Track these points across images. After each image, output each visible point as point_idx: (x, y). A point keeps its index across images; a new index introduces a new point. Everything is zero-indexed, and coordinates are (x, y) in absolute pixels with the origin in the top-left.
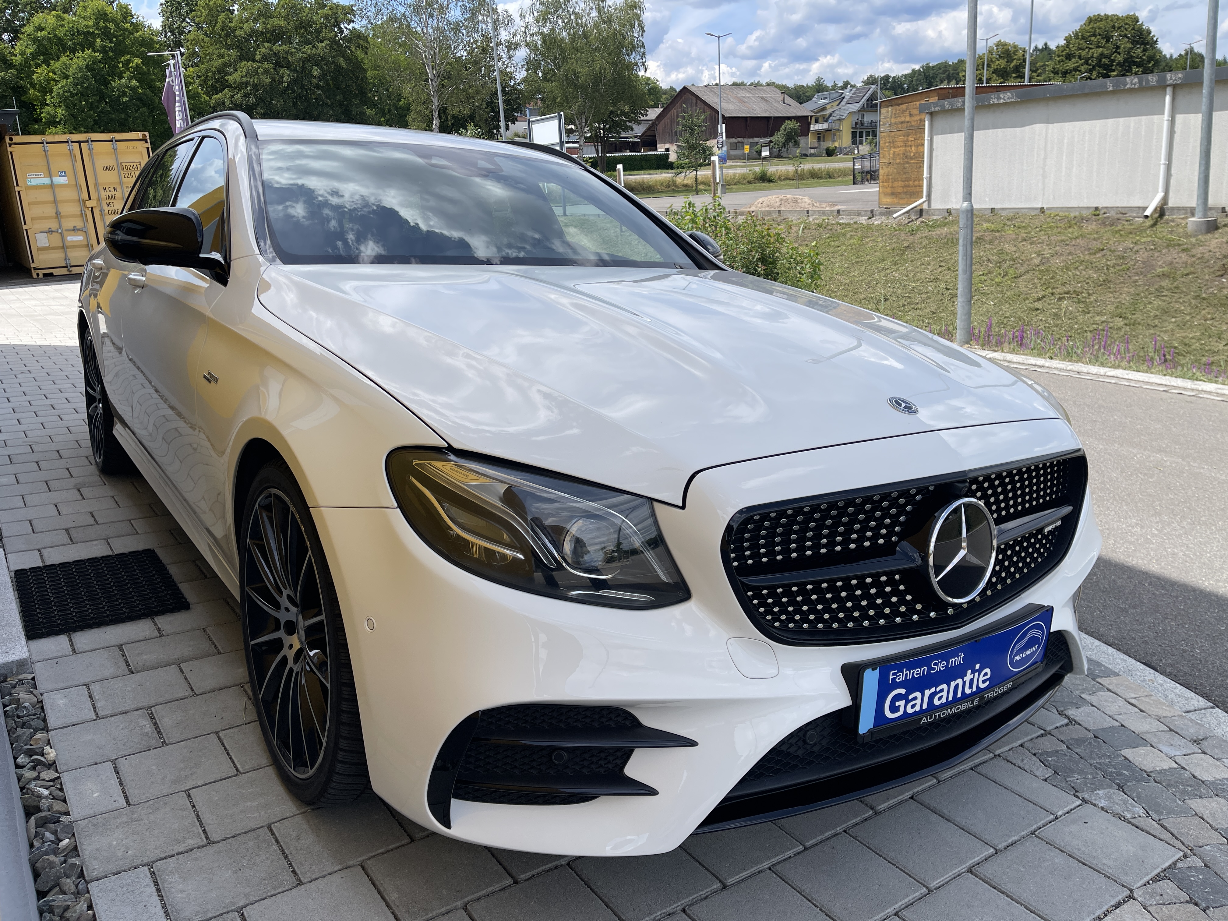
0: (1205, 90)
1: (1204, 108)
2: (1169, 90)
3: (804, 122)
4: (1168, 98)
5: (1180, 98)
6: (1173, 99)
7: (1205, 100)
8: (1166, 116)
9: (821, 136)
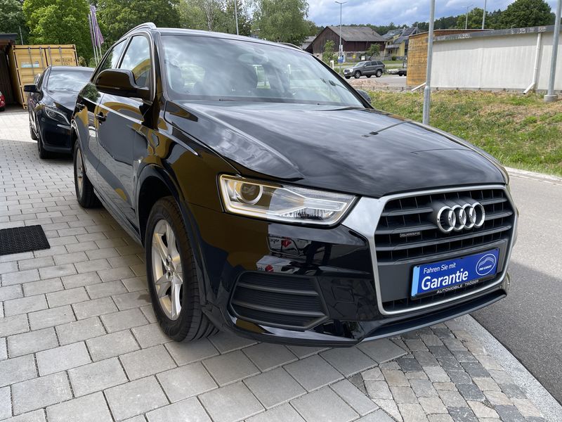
0: (555, 35)
1: (554, 43)
2: (539, 35)
3: (382, 43)
4: (539, 38)
5: (544, 38)
6: (541, 39)
7: (554, 40)
8: (537, 47)
9: (390, 51)
